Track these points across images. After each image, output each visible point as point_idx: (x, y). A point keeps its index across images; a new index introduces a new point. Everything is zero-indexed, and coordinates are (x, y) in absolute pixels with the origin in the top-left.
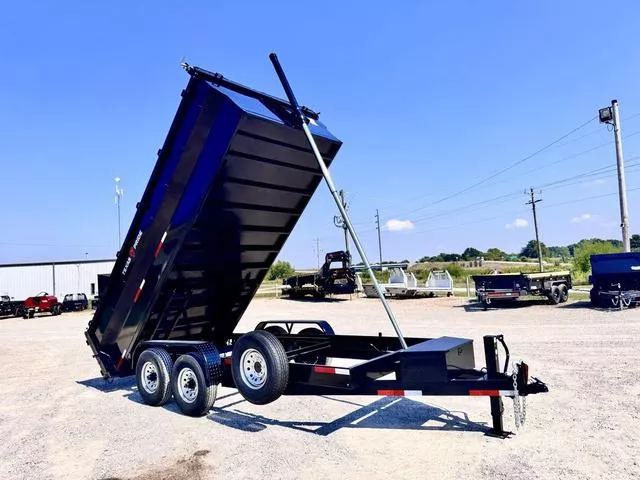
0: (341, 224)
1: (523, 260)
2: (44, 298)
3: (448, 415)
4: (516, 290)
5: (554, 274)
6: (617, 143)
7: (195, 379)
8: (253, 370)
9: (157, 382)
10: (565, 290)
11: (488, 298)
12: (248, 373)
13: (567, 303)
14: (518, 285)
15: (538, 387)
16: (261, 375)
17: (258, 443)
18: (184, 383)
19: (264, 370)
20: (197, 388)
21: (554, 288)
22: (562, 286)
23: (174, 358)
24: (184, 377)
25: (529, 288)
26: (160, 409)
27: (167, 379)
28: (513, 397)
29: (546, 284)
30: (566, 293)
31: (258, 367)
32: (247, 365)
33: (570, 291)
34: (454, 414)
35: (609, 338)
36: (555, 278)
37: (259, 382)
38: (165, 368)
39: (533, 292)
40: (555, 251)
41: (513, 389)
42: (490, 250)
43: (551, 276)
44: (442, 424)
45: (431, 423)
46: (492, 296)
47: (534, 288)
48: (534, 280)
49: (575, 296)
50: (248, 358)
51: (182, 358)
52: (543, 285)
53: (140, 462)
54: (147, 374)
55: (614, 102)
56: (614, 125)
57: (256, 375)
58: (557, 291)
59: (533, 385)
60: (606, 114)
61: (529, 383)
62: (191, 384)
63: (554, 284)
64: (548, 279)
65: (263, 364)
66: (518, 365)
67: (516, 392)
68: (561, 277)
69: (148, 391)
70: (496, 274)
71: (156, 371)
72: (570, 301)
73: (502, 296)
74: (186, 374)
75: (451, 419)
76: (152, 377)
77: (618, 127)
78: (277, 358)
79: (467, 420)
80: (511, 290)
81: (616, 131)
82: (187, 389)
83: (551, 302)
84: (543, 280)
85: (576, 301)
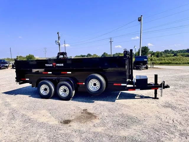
0: (58, 44)
3: (138, 95)
6: (141, 27)
8: (93, 85)
12: (91, 86)
15: (167, 87)
16: (96, 87)
24: (62, 89)
27: (53, 90)
28: (161, 89)
31: (95, 84)
37: (96, 89)
38: (52, 86)
42: (94, 55)
51: (61, 83)
54: (43, 89)
55: (142, 16)
56: (141, 22)
59: (166, 86)
60: (140, 19)
61: (165, 86)
62: (65, 91)
69: (44, 94)
77: (142, 23)
79: (144, 96)
81: (141, 24)
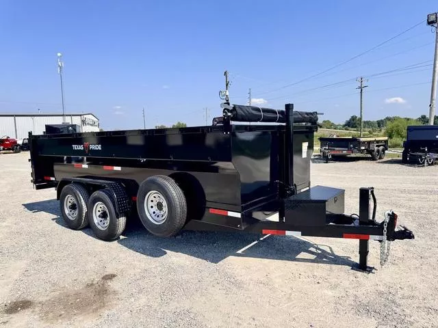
0: (224, 98)
1: (346, 129)
2: (7, 140)
3: (317, 248)
4: (350, 149)
5: (378, 139)
6: (437, 42)
7: (107, 211)
8: (155, 208)
9: (77, 211)
10: (383, 151)
11: (330, 154)
12: (152, 210)
13: (383, 160)
14: (352, 146)
15: (406, 235)
16: (162, 213)
17: (159, 268)
18: (98, 214)
19: (165, 209)
20: (108, 218)
21: (376, 148)
22: (382, 147)
23: (90, 193)
24: (98, 209)
25: (360, 148)
26: (80, 233)
27: (85, 209)
28: (380, 241)
29: (371, 146)
30: (384, 152)
31: (160, 206)
32: (150, 204)
33: (386, 152)
34: (321, 248)
35: (422, 187)
36: (378, 142)
37: (160, 219)
38: (83, 201)
39: (362, 151)
40: (368, 124)
41: (382, 235)
43: (375, 140)
44: (313, 257)
45: (303, 255)
46: (333, 153)
47: (363, 148)
48: (364, 142)
49: (390, 155)
50: (152, 198)
51: (96, 194)
52: (369, 147)
53: (54, 285)
54: (69, 204)
57: (158, 212)
58: (378, 151)
59: (400, 232)
60: (432, 18)
61: (396, 230)
62: (104, 215)
63: (377, 146)
64: (373, 142)
65: (165, 204)
66: (389, 215)
67: (385, 237)
68: (381, 141)
69: (70, 217)
70: (335, 137)
71: (75, 203)
72: (385, 159)
73: (340, 153)
74: (99, 207)
75: (320, 252)
76: (73, 207)
78: (177, 200)
79: (333, 254)
80: (347, 149)
82: (101, 219)
83: (373, 159)
84: (369, 143)
85: (390, 159)
